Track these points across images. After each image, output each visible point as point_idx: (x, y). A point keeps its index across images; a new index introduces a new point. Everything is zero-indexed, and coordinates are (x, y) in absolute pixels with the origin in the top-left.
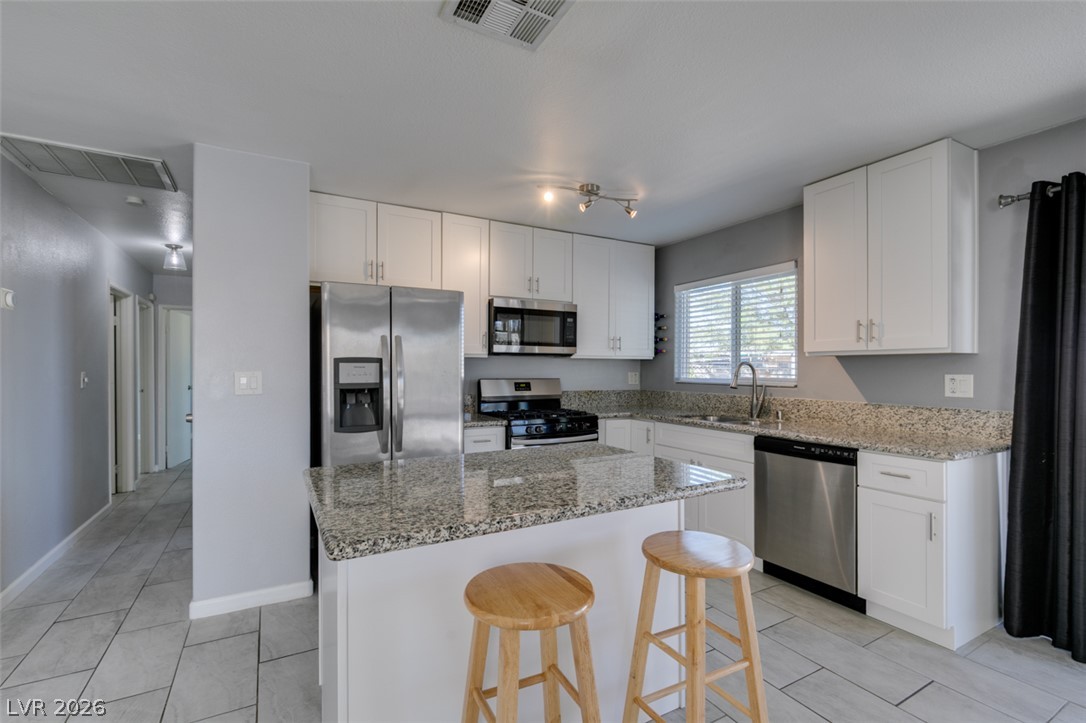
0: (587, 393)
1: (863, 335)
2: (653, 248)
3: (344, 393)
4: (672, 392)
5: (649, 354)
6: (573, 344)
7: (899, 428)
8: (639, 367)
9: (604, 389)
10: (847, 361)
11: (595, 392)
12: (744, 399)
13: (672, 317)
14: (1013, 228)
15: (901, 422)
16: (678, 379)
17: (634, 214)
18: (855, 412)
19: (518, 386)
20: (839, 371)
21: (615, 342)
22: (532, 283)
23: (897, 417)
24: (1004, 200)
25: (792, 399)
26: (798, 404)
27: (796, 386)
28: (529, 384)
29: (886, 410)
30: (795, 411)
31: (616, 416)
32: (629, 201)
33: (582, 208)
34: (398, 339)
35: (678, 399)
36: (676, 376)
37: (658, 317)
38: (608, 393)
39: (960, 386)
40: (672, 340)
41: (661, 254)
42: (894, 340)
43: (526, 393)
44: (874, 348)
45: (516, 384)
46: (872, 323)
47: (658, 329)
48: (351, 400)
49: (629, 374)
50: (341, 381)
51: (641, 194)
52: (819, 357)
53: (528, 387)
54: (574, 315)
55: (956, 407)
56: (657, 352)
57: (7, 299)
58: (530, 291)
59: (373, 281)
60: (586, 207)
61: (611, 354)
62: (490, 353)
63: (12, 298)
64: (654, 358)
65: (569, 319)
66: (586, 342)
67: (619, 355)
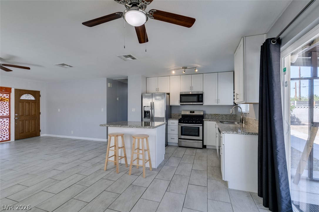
0: (215, 114)
2: (233, 72)
3: (145, 112)
4: (237, 115)
6: (202, 101)
11: (217, 114)
17: (197, 71)
18: (254, 122)
19: (191, 112)
21: (218, 101)
22: (191, 88)
30: (248, 121)
32: (195, 67)
34: (153, 102)
35: (238, 117)
36: (239, 110)
43: (193, 114)
48: (147, 113)
50: (145, 110)
51: (199, 66)
53: (194, 112)
54: (202, 95)
57: (118, 99)
58: (190, 90)
59: (157, 92)
60: (184, 72)
61: (216, 104)
62: (181, 105)
63: (119, 99)
64: (234, 105)
65: (200, 96)
66: (208, 101)
67: (219, 104)
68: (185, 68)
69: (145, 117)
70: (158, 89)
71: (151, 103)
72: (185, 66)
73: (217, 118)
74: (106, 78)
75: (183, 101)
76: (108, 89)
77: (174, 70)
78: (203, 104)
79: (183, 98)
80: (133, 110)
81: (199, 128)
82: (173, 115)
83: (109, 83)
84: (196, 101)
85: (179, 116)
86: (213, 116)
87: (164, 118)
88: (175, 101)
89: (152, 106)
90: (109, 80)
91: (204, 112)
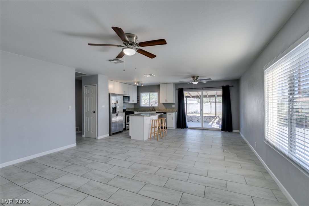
3: (113, 108)
4: (140, 108)
5: (136, 102)
8: (133, 104)
10: (164, 104)
12: (151, 109)
13: (140, 97)
14: (177, 91)
18: (165, 109)
20: (163, 105)
24: (177, 89)
26: (158, 109)
27: (158, 107)
29: (168, 109)
33: (137, 84)
36: (141, 106)
37: (138, 97)
39: (174, 106)
40: (140, 100)
41: (138, 88)
42: (169, 102)
44: (167, 102)
46: (167, 100)
47: (138, 99)
52: (161, 103)
54: (130, 97)
55: (173, 108)
56: (138, 102)
66: (130, 101)
71: (116, 101)
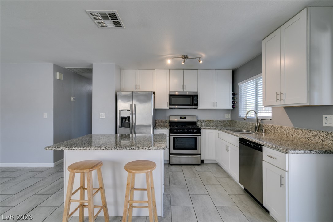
0: (208, 121)
1: (279, 98)
2: (231, 70)
4: (238, 121)
6: (197, 104)
7: (304, 139)
8: (230, 111)
9: (215, 119)
11: (211, 120)
13: (238, 94)
15: (305, 136)
16: (240, 116)
17: (201, 62)
18: (289, 131)
19: (181, 118)
21: (215, 104)
22: (183, 86)
23: (304, 134)
25: (269, 125)
26: (271, 127)
27: (271, 120)
28: (185, 117)
29: (300, 131)
30: (270, 130)
31: (209, 128)
32: (199, 58)
34: (135, 104)
35: (239, 124)
36: (239, 115)
37: (234, 95)
38: (217, 121)
39: (329, 121)
40: (238, 103)
41: (234, 72)
43: (185, 120)
44: (282, 104)
45: (181, 117)
46: (281, 93)
47: (233, 99)
48: (124, 120)
49: (226, 114)
50: (121, 116)
51: (204, 55)
53: (185, 118)
54: (197, 96)
55: (327, 131)
56: (233, 107)
57: (72, 99)
58: (182, 89)
59: (137, 90)
60: (184, 62)
61: (213, 108)
62: (170, 108)
63: (74, 99)
64: (232, 109)
65: (195, 97)
66: (203, 104)
67: (216, 108)
68: (185, 57)
69: (122, 125)
70: (138, 87)
71: (131, 105)
72: (186, 55)
73: (211, 124)
74: (53, 64)
75: (173, 104)
76: (57, 82)
77: (170, 58)
78: (197, 108)
79: (173, 99)
80: (102, 115)
81: (196, 138)
82: (157, 122)
83: (58, 73)
84: (189, 104)
85: (166, 123)
86: (207, 123)
87: (150, 126)
88: (163, 104)
89: (132, 110)
90: (58, 68)
91: (197, 117)
